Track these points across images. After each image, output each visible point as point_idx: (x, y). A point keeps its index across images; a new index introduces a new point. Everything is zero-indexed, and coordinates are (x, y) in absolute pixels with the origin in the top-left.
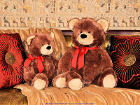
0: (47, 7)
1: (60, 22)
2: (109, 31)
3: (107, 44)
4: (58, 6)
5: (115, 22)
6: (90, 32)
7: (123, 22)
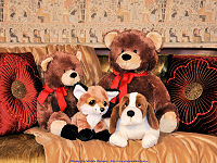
0: (73, 13)
1: (92, 36)
2: (163, 49)
3: (161, 68)
4: (88, 13)
5: (172, 35)
6: (135, 51)
7: (184, 35)
